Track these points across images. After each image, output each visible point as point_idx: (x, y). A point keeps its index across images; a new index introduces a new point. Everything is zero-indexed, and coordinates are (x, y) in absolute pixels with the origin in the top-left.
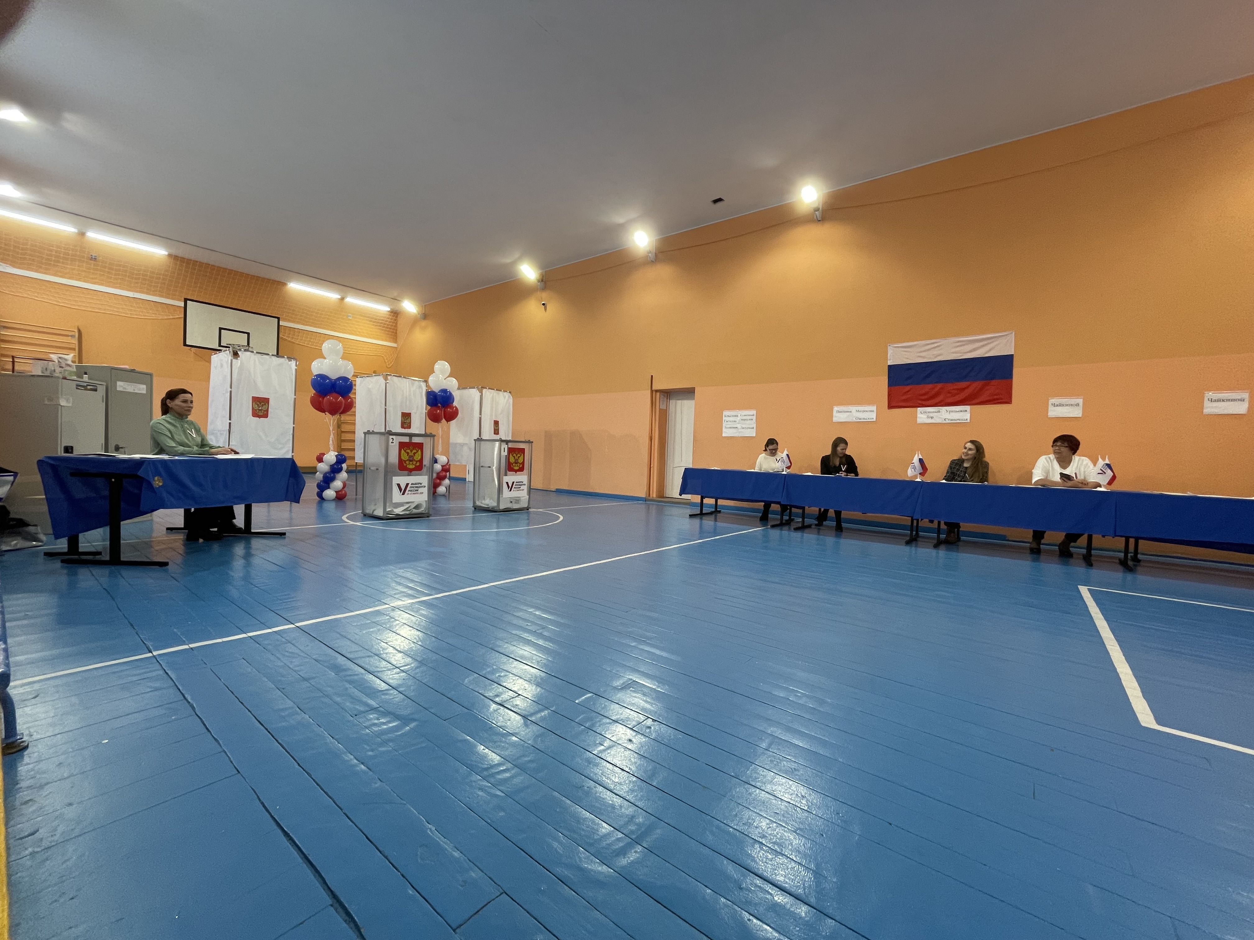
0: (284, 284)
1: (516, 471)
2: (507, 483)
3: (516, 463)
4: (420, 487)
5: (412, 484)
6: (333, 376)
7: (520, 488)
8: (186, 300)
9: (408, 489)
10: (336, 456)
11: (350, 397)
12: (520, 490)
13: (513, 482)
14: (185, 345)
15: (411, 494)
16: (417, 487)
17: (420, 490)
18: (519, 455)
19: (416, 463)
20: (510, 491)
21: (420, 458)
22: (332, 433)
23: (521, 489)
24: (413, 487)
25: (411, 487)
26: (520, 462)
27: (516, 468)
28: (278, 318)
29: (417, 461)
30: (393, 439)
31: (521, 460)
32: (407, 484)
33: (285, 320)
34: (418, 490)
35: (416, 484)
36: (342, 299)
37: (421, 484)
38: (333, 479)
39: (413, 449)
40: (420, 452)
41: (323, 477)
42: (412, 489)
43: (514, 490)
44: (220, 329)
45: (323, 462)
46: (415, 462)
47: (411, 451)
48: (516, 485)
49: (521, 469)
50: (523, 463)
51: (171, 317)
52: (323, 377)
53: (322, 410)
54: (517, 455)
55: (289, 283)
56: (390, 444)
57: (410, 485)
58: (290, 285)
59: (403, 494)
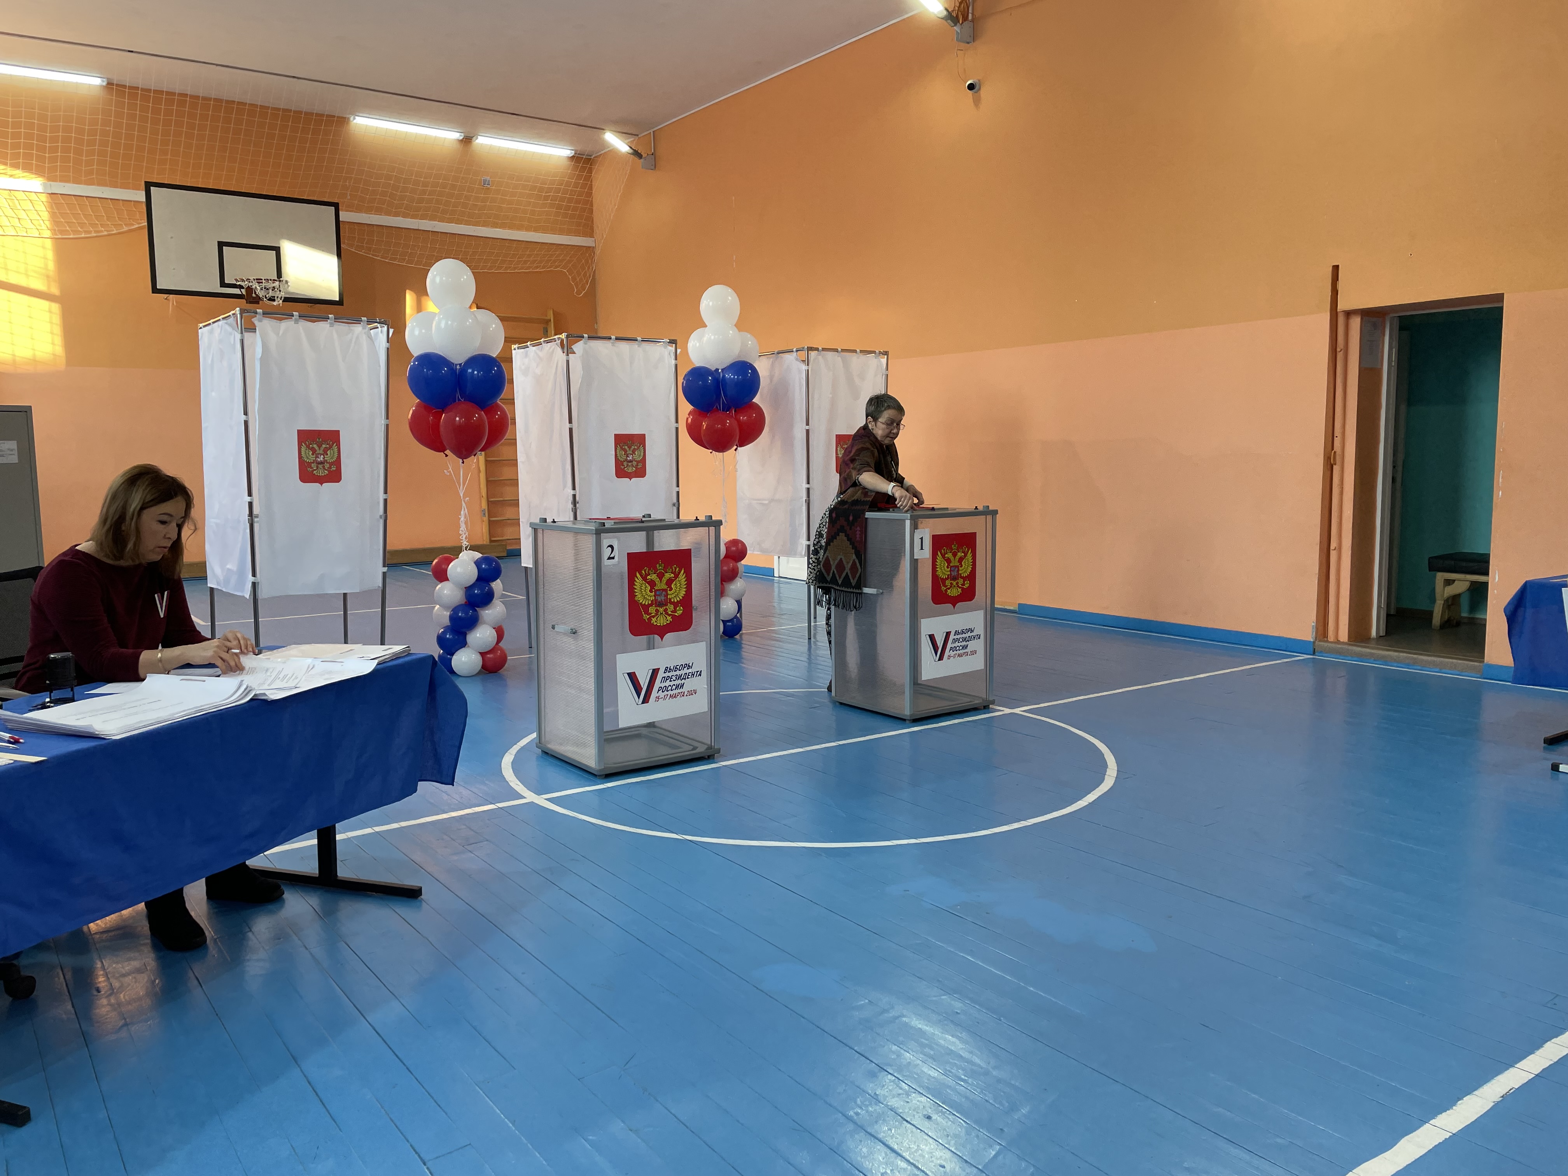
0: (343, 121)
1: (954, 601)
2: (932, 637)
3: (954, 578)
4: (686, 677)
5: (667, 670)
6: (458, 356)
7: (965, 647)
8: (148, 186)
9: (658, 684)
10: (478, 563)
11: (498, 407)
12: (967, 654)
13: (948, 634)
14: (155, 290)
15: (664, 698)
16: (679, 677)
17: (689, 684)
18: (960, 554)
19: (675, 611)
20: (941, 659)
21: (683, 592)
22: (464, 504)
23: (968, 650)
24: (670, 678)
25: (665, 679)
26: (965, 575)
27: (954, 592)
28: (336, 206)
29: (676, 605)
30: (611, 547)
31: (965, 570)
32: (655, 672)
33: (350, 208)
34: (682, 686)
35: (676, 668)
36: (467, 141)
37: (689, 667)
38: (472, 622)
39: (665, 569)
40: (682, 577)
41: (451, 618)
42: (668, 683)
43: (949, 656)
44: (221, 245)
45: (448, 580)
46: (672, 607)
47: (661, 576)
48: (955, 641)
49: (968, 595)
50: (972, 577)
51: (125, 229)
52: (431, 361)
53: (438, 447)
54: (955, 555)
55: (352, 119)
56: (606, 562)
57: (661, 675)
58: (355, 121)
59: (646, 700)
